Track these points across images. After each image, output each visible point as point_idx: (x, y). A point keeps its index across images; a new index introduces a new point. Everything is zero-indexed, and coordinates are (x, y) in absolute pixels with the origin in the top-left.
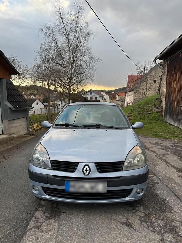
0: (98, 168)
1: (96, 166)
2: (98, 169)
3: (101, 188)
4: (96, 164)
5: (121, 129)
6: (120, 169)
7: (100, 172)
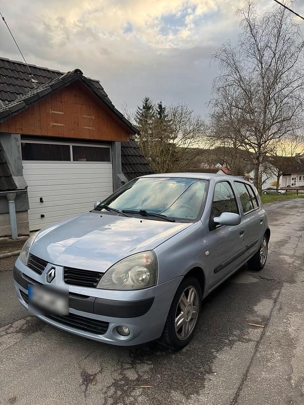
0: (66, 275)
1: (65, 272)
2: (65, 277)
3: (60, 306)
4: (66, 269)
5: (174, 221)
6: (95, 284)
7: (67, 282)
